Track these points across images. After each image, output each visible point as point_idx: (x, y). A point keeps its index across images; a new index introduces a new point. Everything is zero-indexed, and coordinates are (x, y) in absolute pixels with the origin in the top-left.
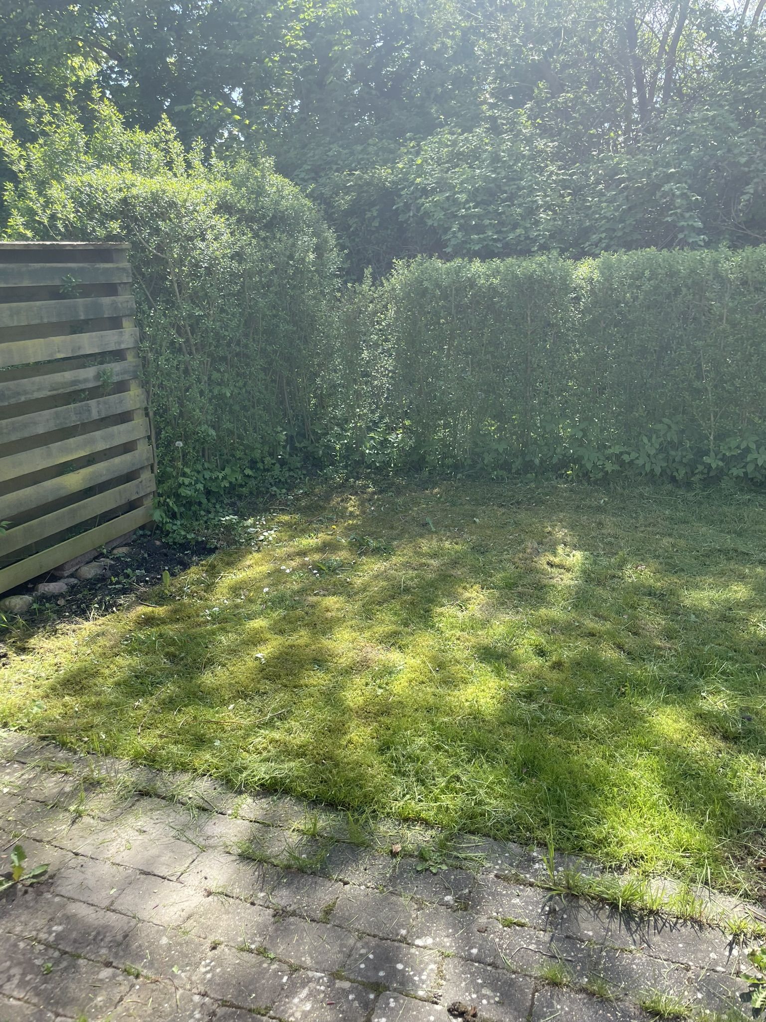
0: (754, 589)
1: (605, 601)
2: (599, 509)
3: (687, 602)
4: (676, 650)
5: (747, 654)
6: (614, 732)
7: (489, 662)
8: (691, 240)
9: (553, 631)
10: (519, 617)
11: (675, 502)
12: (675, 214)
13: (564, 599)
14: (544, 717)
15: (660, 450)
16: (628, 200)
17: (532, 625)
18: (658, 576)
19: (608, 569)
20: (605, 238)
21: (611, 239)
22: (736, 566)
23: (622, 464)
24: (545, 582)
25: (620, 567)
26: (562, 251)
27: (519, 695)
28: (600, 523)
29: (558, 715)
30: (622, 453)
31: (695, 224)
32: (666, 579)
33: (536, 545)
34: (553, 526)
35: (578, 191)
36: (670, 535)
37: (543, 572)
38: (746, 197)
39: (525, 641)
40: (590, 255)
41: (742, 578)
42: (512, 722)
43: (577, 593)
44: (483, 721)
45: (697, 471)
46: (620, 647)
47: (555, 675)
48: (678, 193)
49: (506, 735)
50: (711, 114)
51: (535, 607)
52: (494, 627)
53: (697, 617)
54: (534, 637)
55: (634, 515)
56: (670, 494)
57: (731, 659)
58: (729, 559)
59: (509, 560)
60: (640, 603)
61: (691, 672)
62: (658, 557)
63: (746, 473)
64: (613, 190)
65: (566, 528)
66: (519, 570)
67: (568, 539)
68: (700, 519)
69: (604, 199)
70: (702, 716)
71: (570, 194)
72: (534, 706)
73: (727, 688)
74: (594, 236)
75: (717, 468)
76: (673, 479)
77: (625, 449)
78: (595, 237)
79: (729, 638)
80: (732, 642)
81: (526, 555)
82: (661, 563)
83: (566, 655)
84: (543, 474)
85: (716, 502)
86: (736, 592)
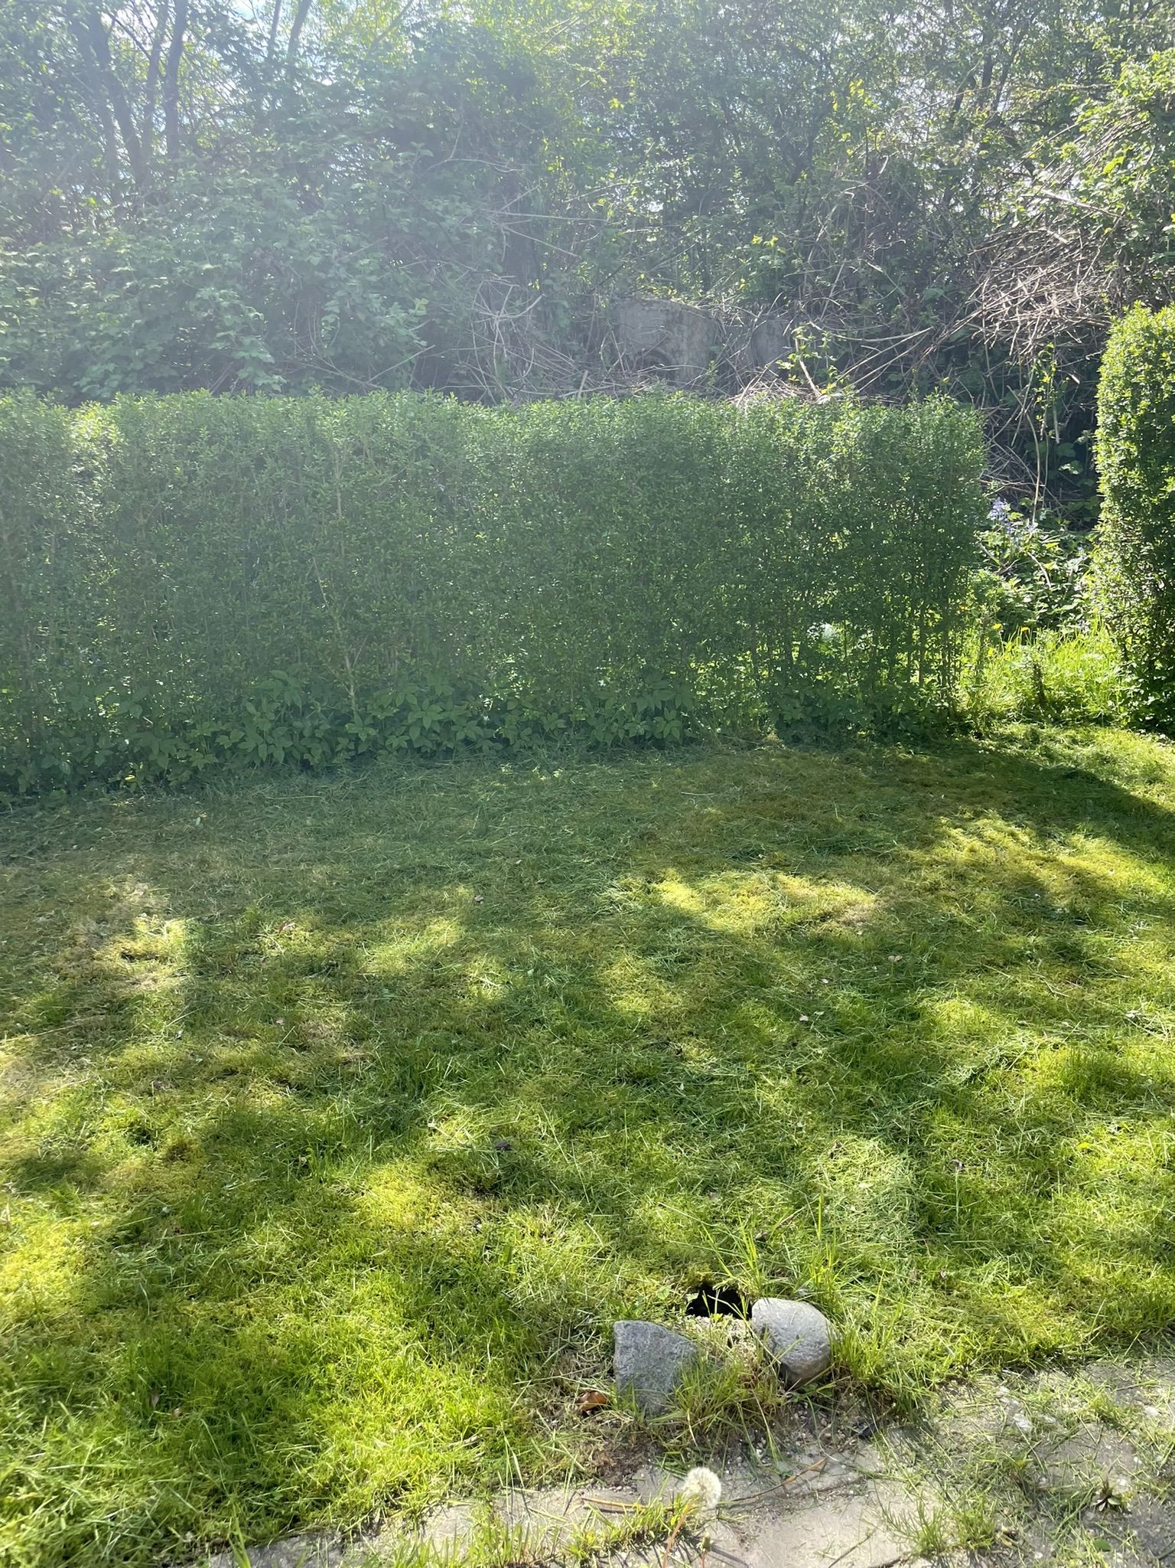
0: (462, 923)
1: (240, 1002)
2: (197, 836)
3: (372, 969)
4: (373, 1059)
5: (477, 1033)
6: (305, 1251)
7: (41, 1190)
8: (260, 383)
9: (157, 1087)
10: (86, 1076)
11: (316, 802)
12: (226, 338)
13: (166, 1019)
14: (172, 1269)
15: (277, 723)
16: (142, 311)
17: (116, 1086)
18: (318, 935)
19: (234, 941)
20: (114, 372)
21: (126, 374)
22: (430, 891)
23: (219, 751)
24: (124, 993)
25: (254, 931)
26: (41, 391)
27: (114, 1241)
28: (203, 861)
29: (199, 1255)
30: (215, 734)
31: (262, 356)
32: (331, 937)
33: (94, 926)
34: (120, 882)
35: (47, 289)
36: (322, 860)
37: (116, 976)
38: (330, 319)
39: (108, 1122)
40: (96, 399)
41: (441, 908)
42: (112, 1303)
43: (188, 1000)
44: (50, 1324)
45: (339, 748)
46: (282, 1081)
47: (179, 1172)
48: (225, 304)
49: (105, 1336)
50: (253, 181)
51: (115, 1048)
52: (39, 1112)
53: (392, 991)
54: (125, 1108)
55: (257, 836)
56: (305, 790)
57: (457, 1047)
58: (416, 883)
59: (45, 967)
60: (299, 990)
61: (404, 1089)
62: (310, 902)
63: (409, 742)
64: (113, 291)
65: (144, 881)
66: (69, 982)
67: (152, 901)
68: (360, 824)
69: (99, 306)
70: (437, 1166)
71: (34, 294)
72: (150, 1252)
73: (462, 1101)
74: (95, 368)
75: (367, 740)
76: (305, 765)
77: (220, 726)
78: (96, 370)
79: (445, 1013)
80: (452, 1019)
81: (78, 950)
82: (318, 912)
83: (190, 1126)
84: (80, 787)
85: (377, 793)
86: (438, 933)
